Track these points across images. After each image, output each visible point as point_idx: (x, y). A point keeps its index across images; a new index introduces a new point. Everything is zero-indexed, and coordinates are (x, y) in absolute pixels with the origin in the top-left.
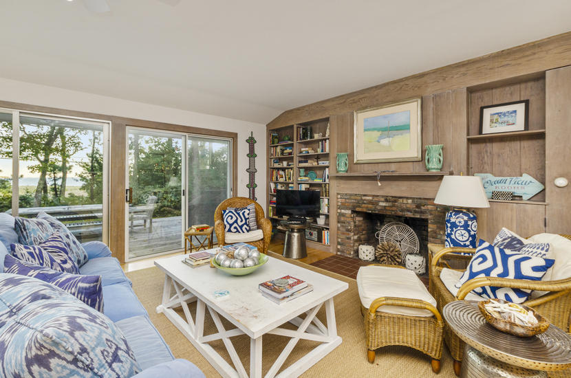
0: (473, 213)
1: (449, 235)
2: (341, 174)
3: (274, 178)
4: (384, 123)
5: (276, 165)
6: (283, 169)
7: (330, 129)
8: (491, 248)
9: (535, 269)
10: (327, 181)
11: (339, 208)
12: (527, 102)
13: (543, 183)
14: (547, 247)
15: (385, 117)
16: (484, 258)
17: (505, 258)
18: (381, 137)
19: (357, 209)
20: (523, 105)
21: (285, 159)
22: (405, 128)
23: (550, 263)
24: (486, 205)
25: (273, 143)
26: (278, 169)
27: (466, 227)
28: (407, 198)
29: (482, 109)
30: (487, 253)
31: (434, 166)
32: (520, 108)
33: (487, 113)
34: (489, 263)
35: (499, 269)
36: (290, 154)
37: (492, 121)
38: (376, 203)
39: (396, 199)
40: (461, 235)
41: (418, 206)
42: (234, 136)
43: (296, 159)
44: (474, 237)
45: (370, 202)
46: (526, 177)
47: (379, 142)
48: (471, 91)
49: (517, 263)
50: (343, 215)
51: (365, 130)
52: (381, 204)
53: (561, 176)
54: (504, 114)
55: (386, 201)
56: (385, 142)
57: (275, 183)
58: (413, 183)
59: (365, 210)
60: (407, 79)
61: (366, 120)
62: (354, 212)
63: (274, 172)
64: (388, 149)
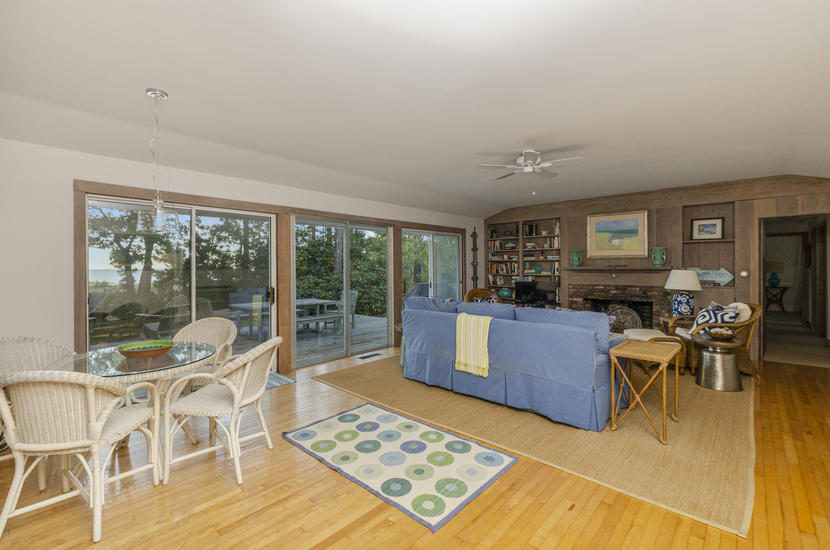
0: (690, 294)
1: (676, 310)
2: (574, 267)
3: (494, 271)
4: (616, 227)
5: (496, 258)
6: (505, 263)
7: (560, 227)
8: (708, 311)
9: (731, 318)
10: (557, 273)
11: (571, 296)
12: (723, 219)
13: (734, 274)
14: (736, 308)
15: (616, 222)
16: (704, 316)
17: (716, 315)
18: (612, 239)
19: (590, 297)
20: (720, 220)
21: (506, 253)
22: (633, 232)
23: (737, 315)
24: (700, 289)
25: (492, 237)
26: (499, 262)
27: (688, 303)
28: (636, 287)
29: (692, 220)
30: (706, 313)
31: (658, 263)
32: (719, 222)
33: (696, 224)
34: (708, 318)
35: (713, 320)
36: (513, 248)
37: (699, 230)
38: (608, 291)
39: (625, 288)
40: (684, 309)
41: (645, 293)
42: (462, 232)
43: (521, 254)
44: (692, 309)
45: (601, 291)
46: (723, 271)
47: (610, 242)
48: (684, 207)
49: (722, 316)
50: (575, 302)
51: (597, 231)
52: (612, 292)
53: (743, 270)
54: (708, 226)
55: (617, 289)
56: (616, 242)
57: (494, 276)
58: (641, 274)
59: (596, 298)
60: (635, 194)
61: (598, 224)
62: (585, 299)
63: (495, 266)
64: (619, 248)
